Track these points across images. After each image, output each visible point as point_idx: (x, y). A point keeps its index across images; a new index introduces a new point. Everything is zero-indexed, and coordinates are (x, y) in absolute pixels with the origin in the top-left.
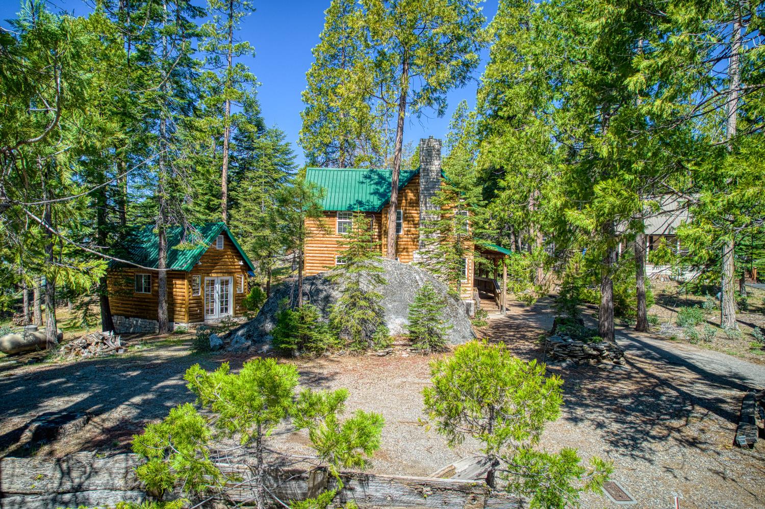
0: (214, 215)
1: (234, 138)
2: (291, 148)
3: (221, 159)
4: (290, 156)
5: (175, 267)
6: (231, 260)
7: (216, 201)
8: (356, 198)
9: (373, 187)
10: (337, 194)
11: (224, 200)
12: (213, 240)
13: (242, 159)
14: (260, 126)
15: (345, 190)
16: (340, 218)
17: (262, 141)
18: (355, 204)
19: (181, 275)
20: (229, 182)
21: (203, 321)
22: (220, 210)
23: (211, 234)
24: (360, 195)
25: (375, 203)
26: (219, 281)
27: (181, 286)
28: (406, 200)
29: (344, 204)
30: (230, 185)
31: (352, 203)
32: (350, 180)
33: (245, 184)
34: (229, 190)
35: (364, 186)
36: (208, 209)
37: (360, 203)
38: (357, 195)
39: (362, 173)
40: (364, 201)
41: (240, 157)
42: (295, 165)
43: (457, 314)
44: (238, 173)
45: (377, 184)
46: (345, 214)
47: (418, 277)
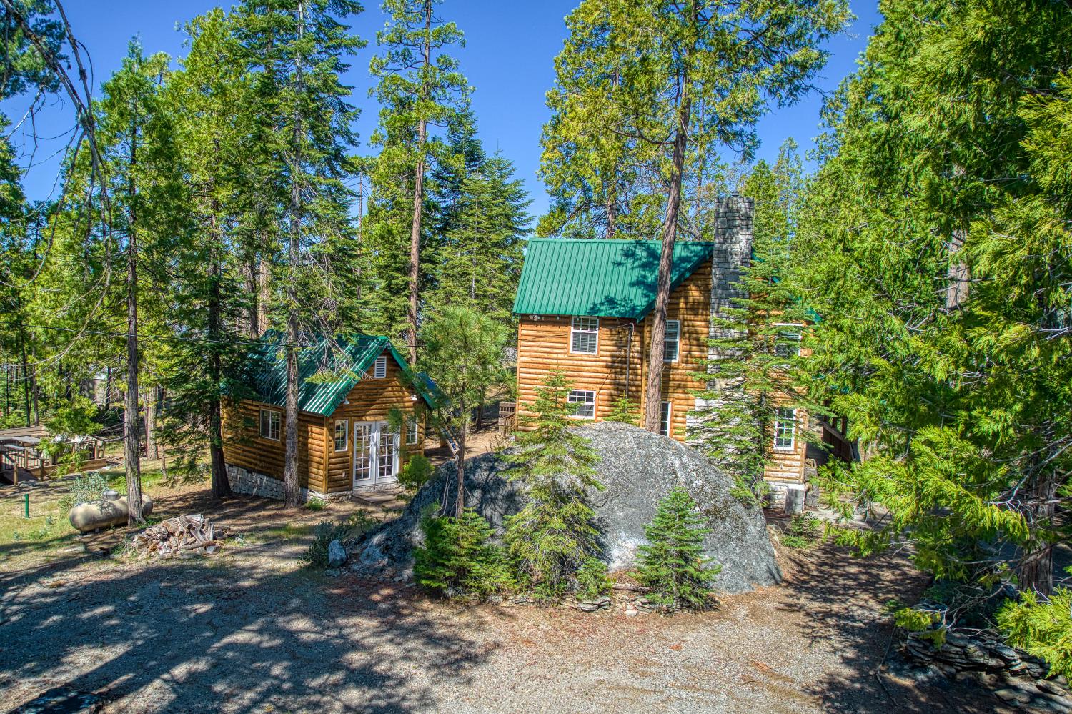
0: (399, 301)
1: (434, 175)
2: (524, 188)
3: (411, 210)
4: (522, 202)
5: (310, 407)
6: (397, 394)
7: (401, 279)
8: (606, 293)
9: (638, 272)
10: (574, 286)
11: (414, 278)
12: (369, 366)
13: (445, 209)
14: (473, 156)
15: (589, 278)
16: (576, 327)
17: (478, 180)
18: (602, 304)
19: (319, 420)
20: (422, 247)
21: (351, 489)
22: (407, 292)
23: (366, 355)
24: (613, 288)
25: (638, 303)
26: (379, 428)
27: (319, 436)
28: (686, 303)
29: (584, 304)
30: (424, 252)
31: (597, 302)
32: (598, 261)
33: (446, 252)
34: (421, 260)
35: (623, 269)
36: (390, 291)
37: (611, 302)
38: (607, 288)
39: (620, 247)
40: (619, 297)
41: (444, 205)
42: (528, 216)
44: (440, 229)
45: (644, 266)
46: (586, 320)
47: (677, 463)
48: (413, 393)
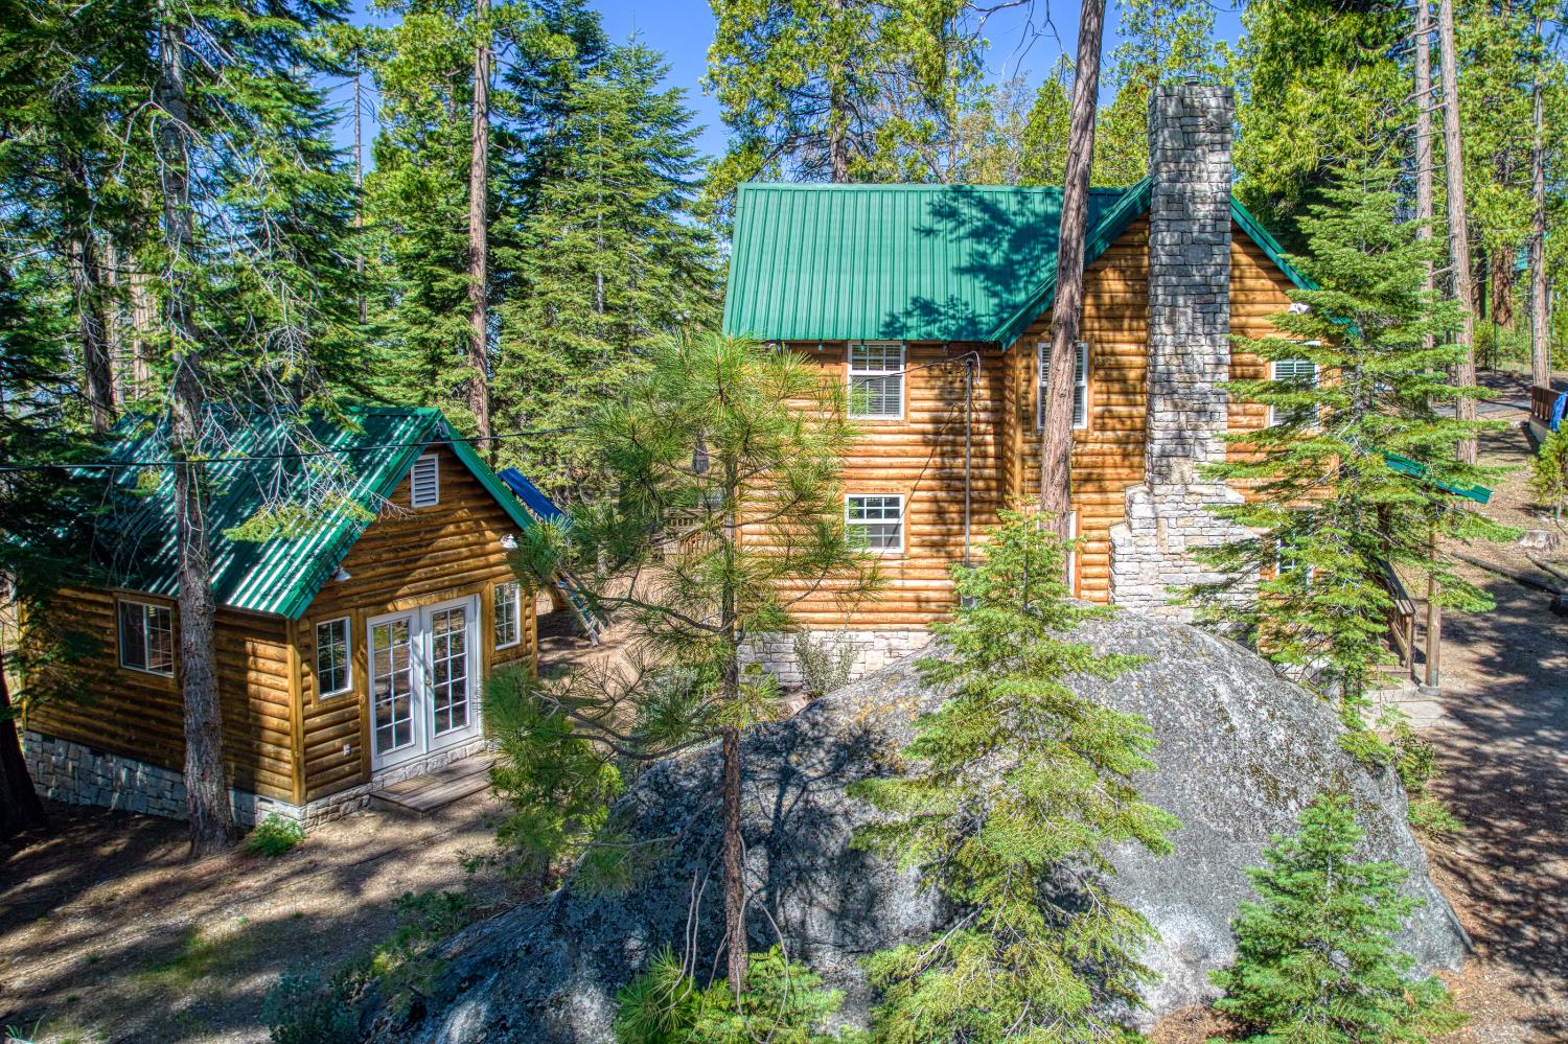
0: (448, 324)
1: (509, 79)
2: (686, 104)
3: (466, 144)
4: (683, 130)
5: (245, 597)
6: (471, 538)
7: (450, 281)
8: (913, 292)
9: (968, 245)
10: (846, 278)
11: (478, 276)
12: (395, 480)
13: (534, 143)
14: (588, 38)
15: (873, 260)
16: (857, 364)
17: (597, 86)
18: (908, 314)
19: (273, 628)
20: (492, 216)
21: (367, 778)
22: (464, 305)
23: (389, 456)
24: (926, 280)
25: (981, 309)
26: (427, 619)
27: (274, 666)
28: (1097, 306)
29: (871, 315)
30: (497, 226)
31: (899, 309)
32: (887, 226)
33: (543, 223)
34: (492, 241)
35: (939, 242)
36: (427, 305)
37: (927, 309)
38: (913, 280)
39: (926, 198)
40: (940, 300)
41: (528, 136)
42: (699, 156)
43: (1392, 849)
44: (524, 183)
45: (976, 235)
46: (876, 350)
47: (1223, 691)
48: (507, 531)
